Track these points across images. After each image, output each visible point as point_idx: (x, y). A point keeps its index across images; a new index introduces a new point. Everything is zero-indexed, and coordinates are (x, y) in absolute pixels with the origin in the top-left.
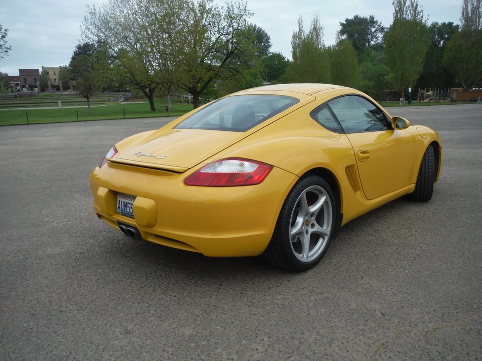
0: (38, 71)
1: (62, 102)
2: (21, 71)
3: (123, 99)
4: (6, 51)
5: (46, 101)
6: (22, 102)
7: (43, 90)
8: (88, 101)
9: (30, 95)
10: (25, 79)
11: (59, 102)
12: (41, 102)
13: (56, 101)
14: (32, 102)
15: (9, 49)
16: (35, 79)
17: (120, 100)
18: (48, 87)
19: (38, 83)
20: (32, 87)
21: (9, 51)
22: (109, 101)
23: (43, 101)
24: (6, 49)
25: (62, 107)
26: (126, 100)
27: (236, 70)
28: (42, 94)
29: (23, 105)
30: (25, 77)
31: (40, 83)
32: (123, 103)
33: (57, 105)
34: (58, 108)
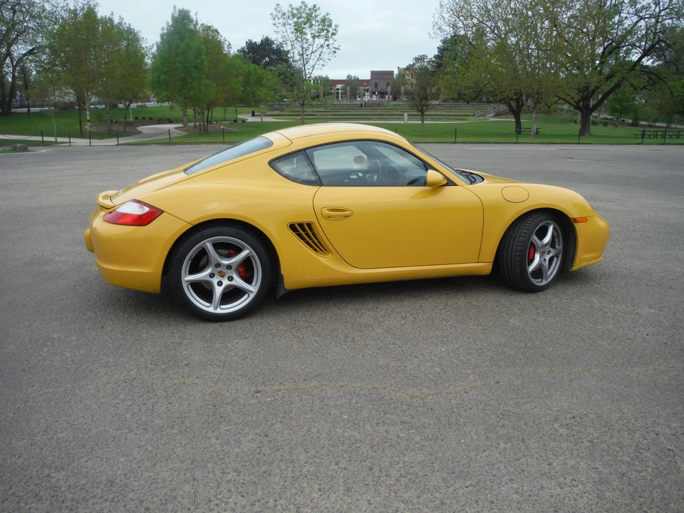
0: (391, 73)
1: (408, 115)
2: (373, 73)
3: (492, 114)
4: (334, 52)
5: (395, 113)
6: (367, 113)
7: (395, 99)
8: (422, 115)
9: (378, 105)
10: (376, 84)
11: (406, 115)
12: (389, 113)
13: (402, 113)
14: (377, 113)
15: (338, 49)
16: (388, 84)
17: (489, 116)
18: (400, 94)
19: (389, 88)
20: (382, 94)
21: (337, 51)
22: (474, 115)
23: (391, 113)
24: (334, 50)
25: (409, 122)
26: (497, 115)
27: (656, 76)
28: (393, 103)
29: (366, 117)
30: (376, 81)
31: (392, 88)
32: (491, 119)
33: (403, 119)
34: (402, 122)
